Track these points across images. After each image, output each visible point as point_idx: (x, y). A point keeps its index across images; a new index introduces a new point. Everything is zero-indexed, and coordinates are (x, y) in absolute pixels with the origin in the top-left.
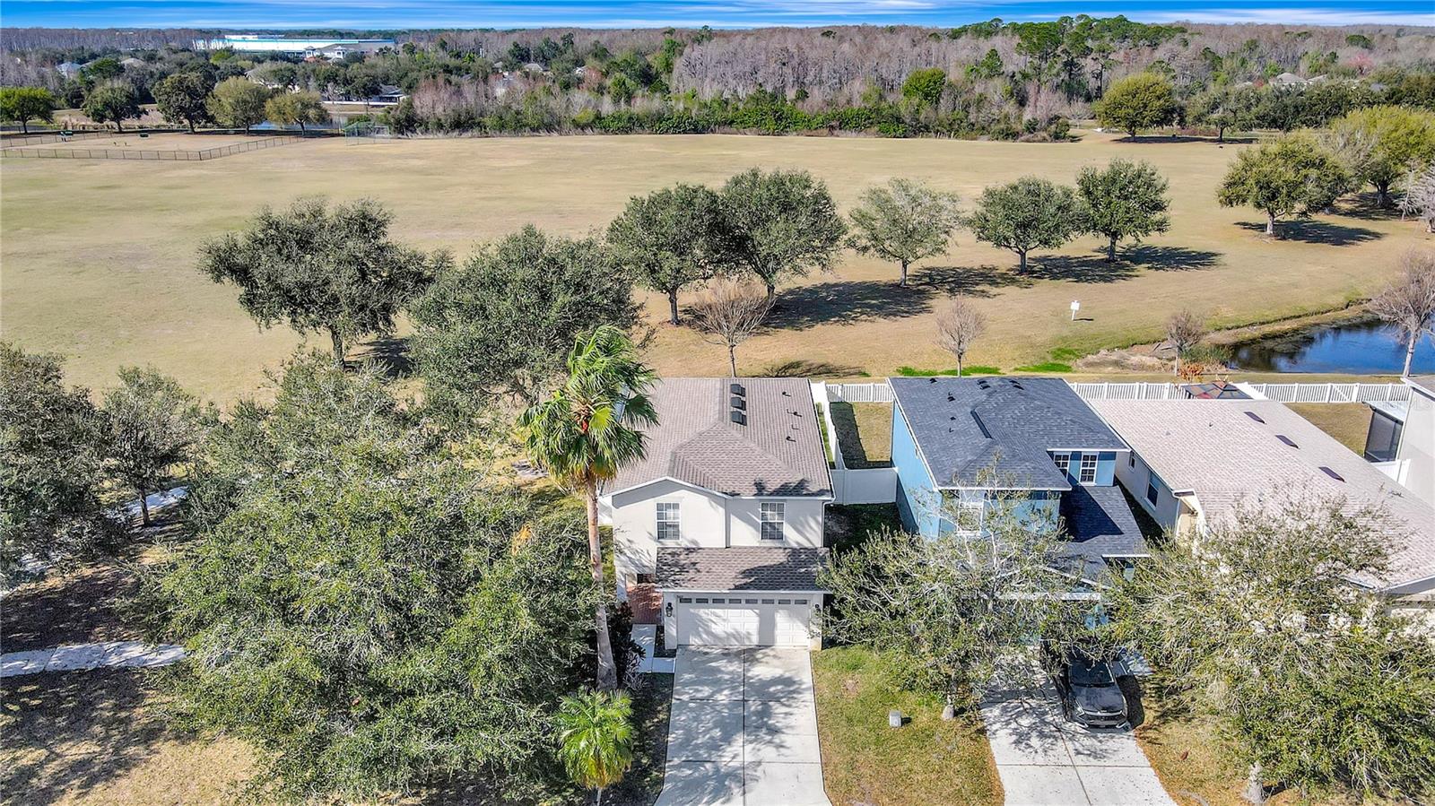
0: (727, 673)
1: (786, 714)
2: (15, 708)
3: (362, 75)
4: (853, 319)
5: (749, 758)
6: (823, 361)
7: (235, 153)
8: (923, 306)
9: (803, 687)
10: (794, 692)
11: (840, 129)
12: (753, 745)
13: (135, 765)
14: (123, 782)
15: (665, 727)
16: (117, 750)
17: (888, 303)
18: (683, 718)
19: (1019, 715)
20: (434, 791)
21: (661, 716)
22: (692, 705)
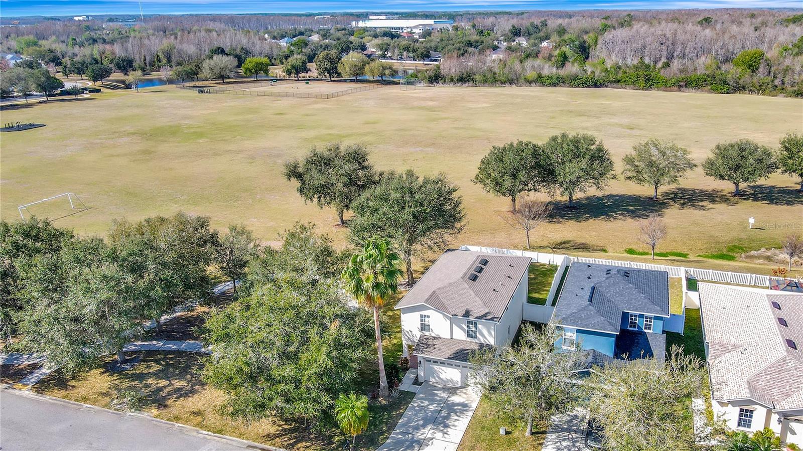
0: (440, 397)
1: (456, 420)
2: (163, 363)
3: (422, 47)
4: (613, 218)
5: (429, 436)
6: (583, 241)
7: (345, 95)
8: (660, 213)
9: (470, 409)
10: (465, 410)
11: (686, 87)
12: (434, 431)
13: (196, 393)
14: (191, 399)
15: (401, 415)
16: (192, 386)
17: (639, 209)
18: (410, 413)
19: (564, 440)
20: (297, 425)
21: (401, 411)
22: (417, 408)
